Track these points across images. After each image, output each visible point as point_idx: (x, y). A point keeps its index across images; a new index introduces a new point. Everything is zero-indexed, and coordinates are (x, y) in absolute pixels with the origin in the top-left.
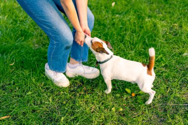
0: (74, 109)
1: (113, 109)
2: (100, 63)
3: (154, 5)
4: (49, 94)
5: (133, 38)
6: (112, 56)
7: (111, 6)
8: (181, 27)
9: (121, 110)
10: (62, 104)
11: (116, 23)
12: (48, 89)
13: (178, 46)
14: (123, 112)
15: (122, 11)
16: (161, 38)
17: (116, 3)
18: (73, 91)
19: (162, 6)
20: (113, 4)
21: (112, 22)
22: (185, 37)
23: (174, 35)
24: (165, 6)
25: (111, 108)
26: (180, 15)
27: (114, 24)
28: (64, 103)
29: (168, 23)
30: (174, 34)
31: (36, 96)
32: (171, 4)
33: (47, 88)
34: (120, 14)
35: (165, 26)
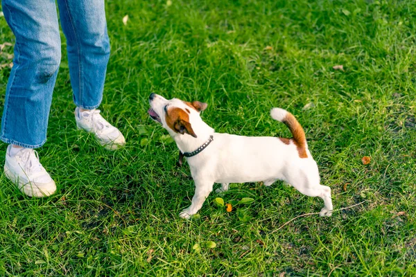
0: (109, 264)
1: (196, 247)
2: (187, 155)
3: (213, 12)
4: (37, 241)
5: (192, 86)
6: (212, 137)
7: (121, 24)
8: (281, 50)
9: (214, 245)
10: (76, 258)
11: (145, 60)
12: (31, 230)
13: (289, 91)
14: (217, 249)
15: (150, 32)
16: (250, 79)
17: (131, 17)
18: (92, 225)
19: (230, 12)
20: (125, 19)
21: (135, 59)
22: (297, 70)
23: (273, 70)
24: (235, 11)
25: (190, 246)
26: (273, 26)
27: (139, 63)
28: (81, 254)
29: (253, 46)
30: (271, 68)
31: (8, 252)
32: (247, 6)
33: (27, 229)
34: (146, 40)
35: (250, 54)
